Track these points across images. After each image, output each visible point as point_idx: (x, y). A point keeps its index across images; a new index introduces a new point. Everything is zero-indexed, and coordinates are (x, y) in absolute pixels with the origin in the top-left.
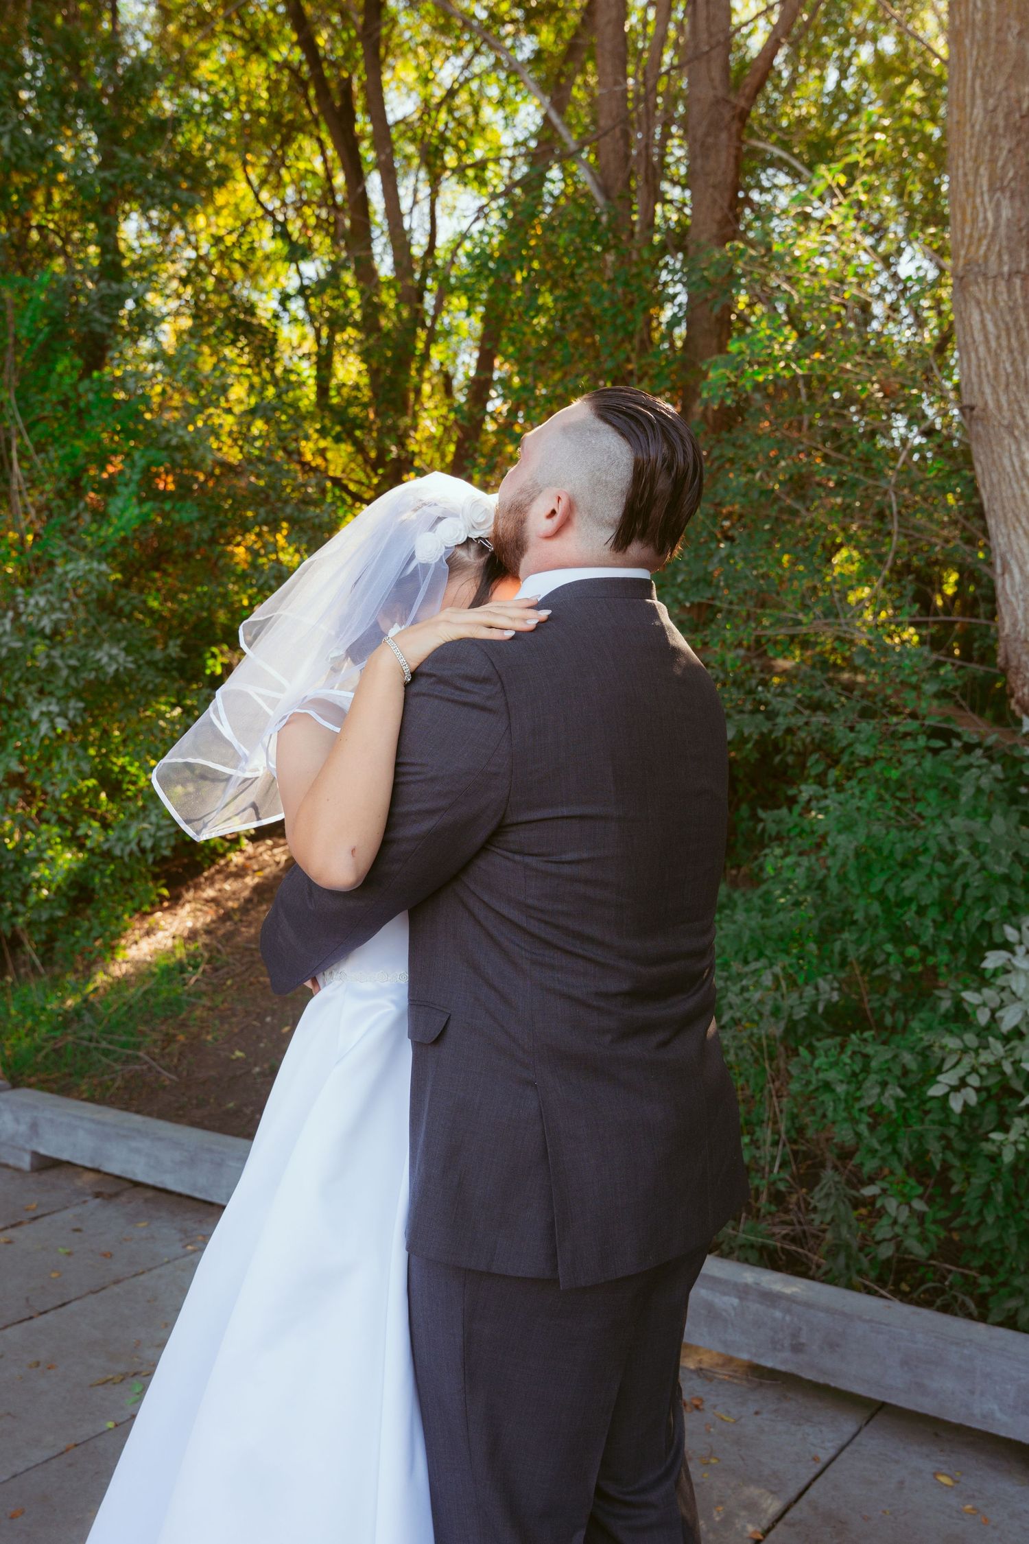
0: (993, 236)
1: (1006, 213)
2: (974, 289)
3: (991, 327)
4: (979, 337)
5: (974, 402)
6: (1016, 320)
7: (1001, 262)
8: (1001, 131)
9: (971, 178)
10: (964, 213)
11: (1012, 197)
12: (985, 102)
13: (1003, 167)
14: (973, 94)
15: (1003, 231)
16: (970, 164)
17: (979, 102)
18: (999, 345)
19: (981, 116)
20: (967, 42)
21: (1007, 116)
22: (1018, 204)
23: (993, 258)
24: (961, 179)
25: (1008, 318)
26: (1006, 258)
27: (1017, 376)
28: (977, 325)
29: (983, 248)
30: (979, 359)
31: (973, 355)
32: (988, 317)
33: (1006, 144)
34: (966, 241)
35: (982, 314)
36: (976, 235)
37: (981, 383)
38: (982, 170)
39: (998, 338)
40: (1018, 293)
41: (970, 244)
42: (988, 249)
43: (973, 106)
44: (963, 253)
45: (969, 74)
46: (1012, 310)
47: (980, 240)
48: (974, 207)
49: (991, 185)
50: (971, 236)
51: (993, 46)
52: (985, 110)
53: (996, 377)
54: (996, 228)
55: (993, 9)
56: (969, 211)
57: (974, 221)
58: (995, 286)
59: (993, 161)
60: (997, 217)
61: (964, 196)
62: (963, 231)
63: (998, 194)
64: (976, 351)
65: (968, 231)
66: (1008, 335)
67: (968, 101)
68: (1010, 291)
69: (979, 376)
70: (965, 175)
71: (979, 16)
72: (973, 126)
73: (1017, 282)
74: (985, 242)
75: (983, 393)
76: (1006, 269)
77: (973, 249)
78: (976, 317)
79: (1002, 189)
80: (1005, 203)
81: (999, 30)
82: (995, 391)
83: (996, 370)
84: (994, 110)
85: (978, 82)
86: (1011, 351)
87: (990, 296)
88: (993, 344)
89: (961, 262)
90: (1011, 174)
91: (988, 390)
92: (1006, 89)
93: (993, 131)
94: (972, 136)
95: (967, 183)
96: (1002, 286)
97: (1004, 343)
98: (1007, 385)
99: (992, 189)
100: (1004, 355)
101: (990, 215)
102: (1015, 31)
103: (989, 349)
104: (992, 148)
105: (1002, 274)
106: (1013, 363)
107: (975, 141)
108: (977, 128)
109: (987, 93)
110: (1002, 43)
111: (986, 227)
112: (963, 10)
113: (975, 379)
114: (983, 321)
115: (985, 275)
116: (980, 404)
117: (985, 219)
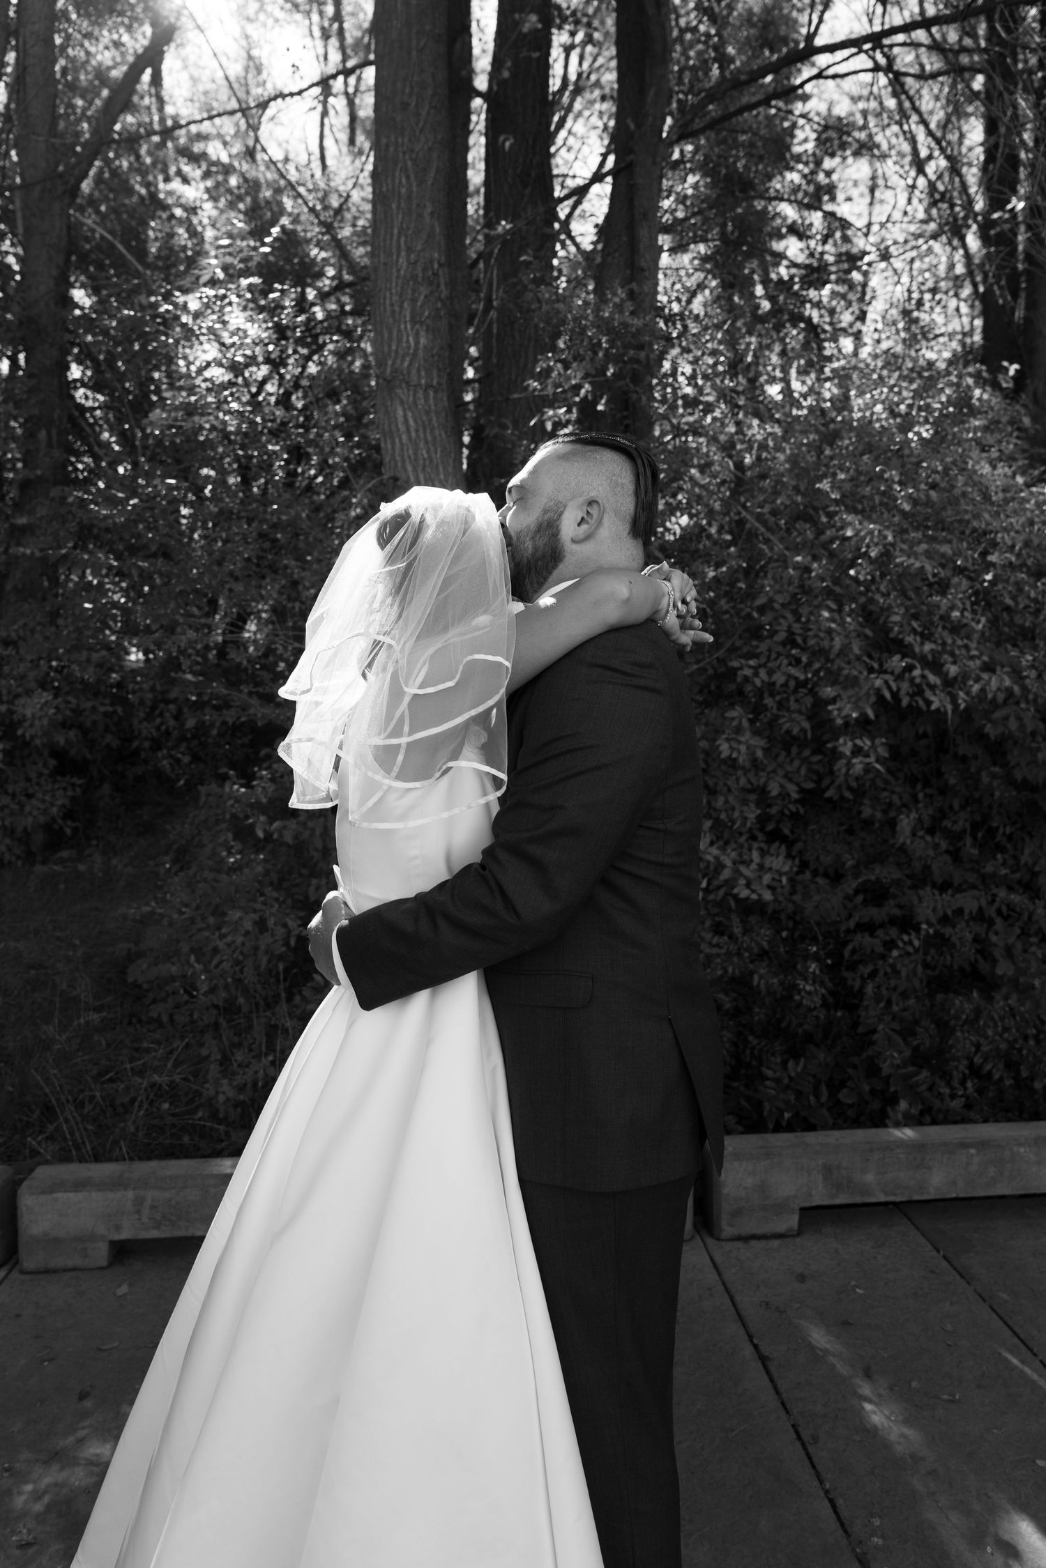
0: (415, 355)
1: (423, 341)
2: (399, 391)
3: (411, 422)
4: (402, 428)
5: (398, 475)
6: (430, 421)
7: (419, 377)
8: (420, 280)
9: (397, 309)
10: (390, 333)
11: (427, 330)
12: (408, 256)
13: (422, 306)
14: (399, 247)
15: (421, 353)
16: (395, 298)
17: (403, 254)
18: (418, 436)
19: (405, 265)
20: (394, 206)
21: (424, 270)
22: (431, 337)
23: (414, 372)
24: (388, 308)
25: (424, 418)
26: (423, 373)
27: (431, 461)
28: (401, 420)
29: (406, 364)
30: (402, 444)
31: (397, 440)
32: (410, 414)
33: (424, 290)
34: (393, 354)
35: (404, 410)
36: (401, 352)
37: (403, 462)
38: (406, 305)
39: (417, 431)
40: (432, 401)
41: (396, 358)
42: (410, 364)
43: (399, 255)
44: (390, 362)
45: (396, 231)
46: (428, 413)
47: (404, 356)
48: (399, 331)
49: (413, 318)
50: (397, 352)
51: (414, 216)
52: (409, 263)
53: (416, 459)
54: (416, 350)
55: (414, 189)
56: (395, 333)
57: (399, 341)
58: (415, 392)
59: (414, 300)
60: (417, 343)
61: (391, 320)
62: (390, 346)
63: (417, 326)
64: (400, 439)
65: (394, 347)
66: (425, 430)
67: (394, 250)
68: (426, 399)
69: (402, 456)
70: (392, 305)
71: (403, 190)
72: (399, 271)
73: (431, 393)
74: (408, 359)
75: (406, 470)
76: (423, 382)
77: (398, 361)
78: (400, 412)
79: (421, 323)
80: (422, 333)
81: (418, 205)
82: (415, 470)
83: (415, 454)
84: (415, 263)
85: (403, 239)
86: (426, 442)
87: (411, 399)
88: (413, 435)
89: (389, 370)
90: (426, 313)
91: (409, 468)
92: (423, 250)
93: (414, 277)
94: (398, 277)
95: (393, 312)
96: (420, 394)
97: (422, 436)
98: (424, 467)
99: (414, 321)
100: (422, 445)
101: (411, 339)
102: (429, 210)
103: (410, 438)
104: (414, 291)
105: (419, 385)
106: (428, 452)
107: (400, 282)
108: (402, 273)
109: (409, 250)
110: (420, 216)
111: (409, 347)
112: (390, 181)
113: (398, 458)
114: (405, 416)
115: (408, 384)
116: (403, 477)
117: (408, 341)
